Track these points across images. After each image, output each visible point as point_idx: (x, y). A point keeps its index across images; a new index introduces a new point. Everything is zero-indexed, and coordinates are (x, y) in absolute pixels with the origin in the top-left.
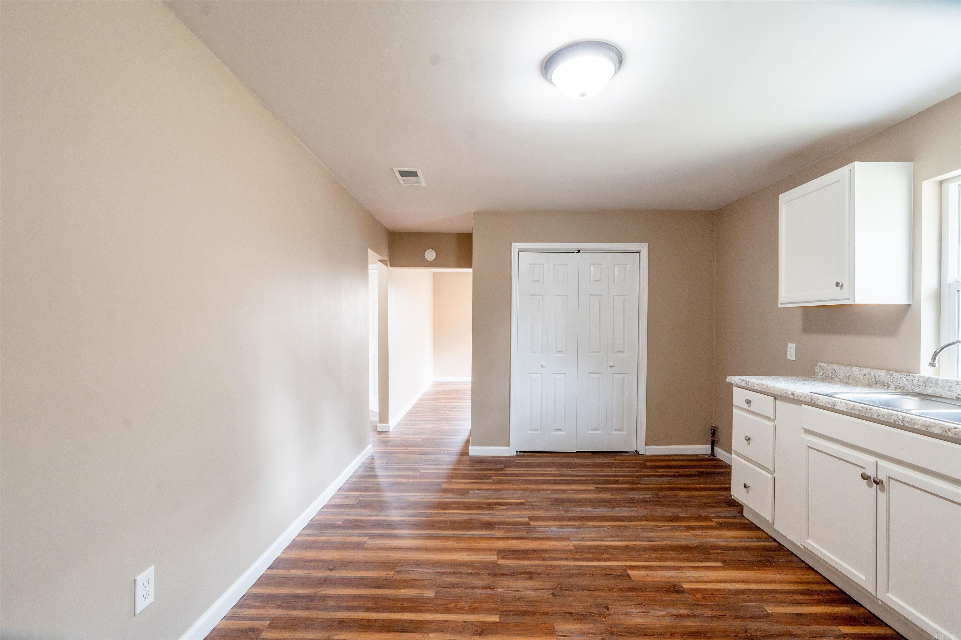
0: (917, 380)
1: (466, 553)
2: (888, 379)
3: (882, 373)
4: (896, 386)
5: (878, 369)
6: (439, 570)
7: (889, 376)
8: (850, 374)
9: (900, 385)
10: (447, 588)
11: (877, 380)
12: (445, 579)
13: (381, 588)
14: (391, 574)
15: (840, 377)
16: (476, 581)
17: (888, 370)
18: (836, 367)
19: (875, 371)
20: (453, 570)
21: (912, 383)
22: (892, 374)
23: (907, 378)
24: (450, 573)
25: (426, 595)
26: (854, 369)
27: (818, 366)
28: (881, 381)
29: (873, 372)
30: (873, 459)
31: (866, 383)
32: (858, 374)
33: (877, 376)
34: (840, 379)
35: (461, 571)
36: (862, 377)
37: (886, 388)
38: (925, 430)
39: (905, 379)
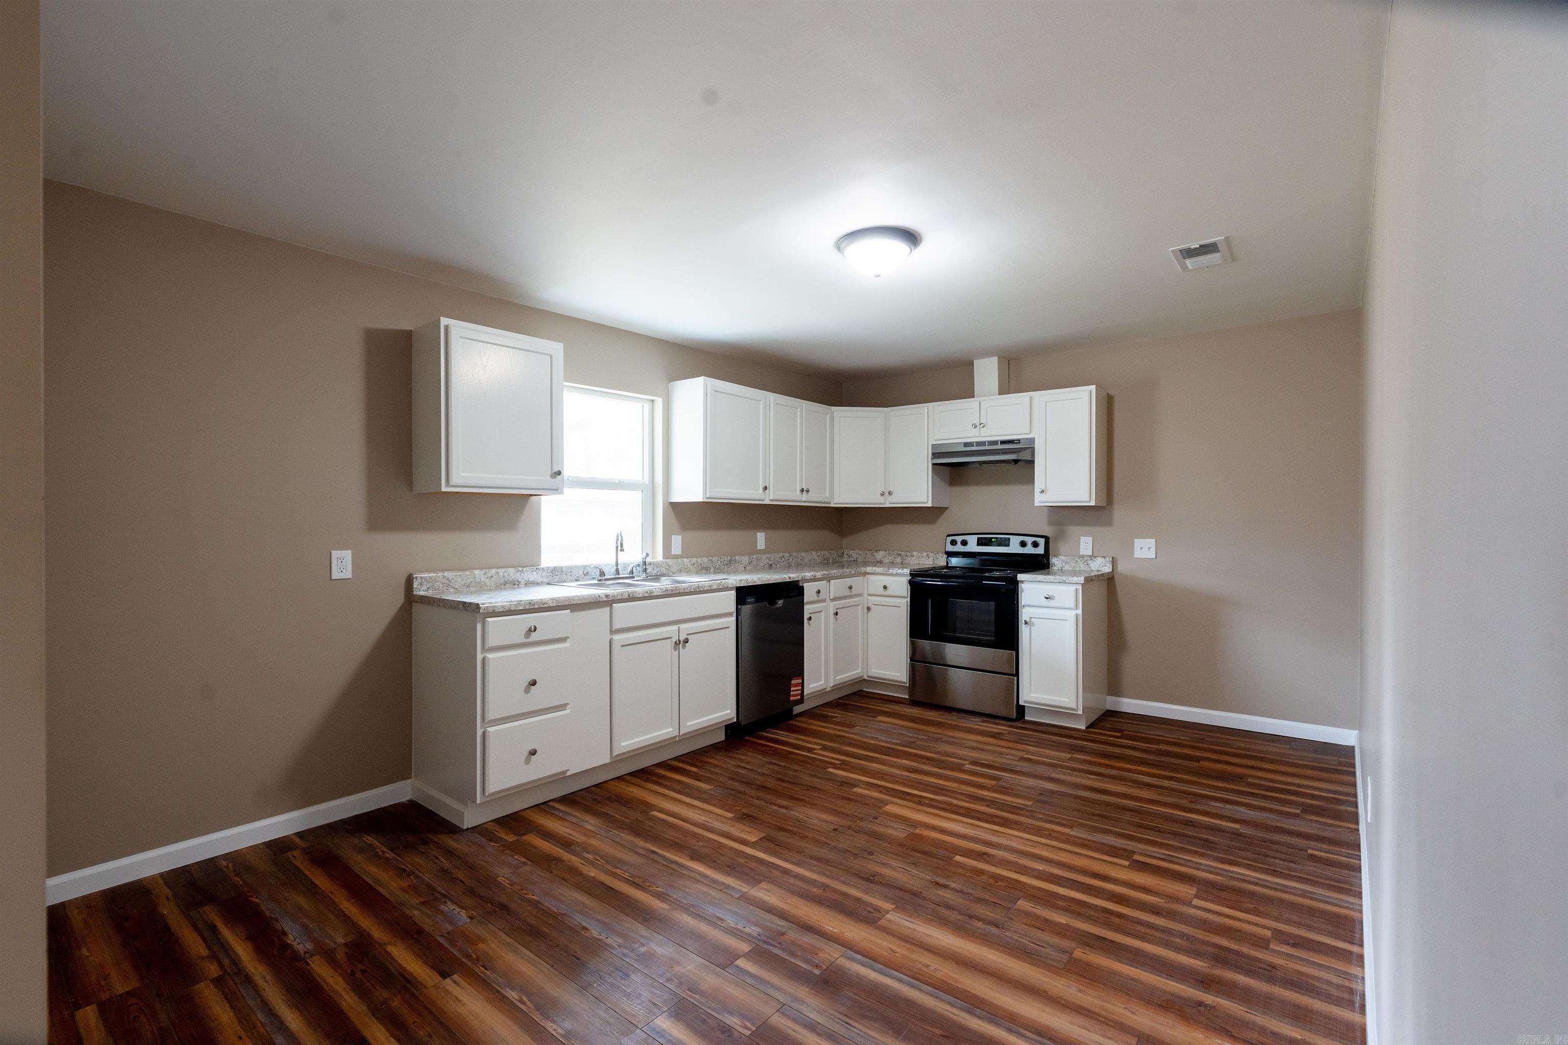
1: (929, 940)
5: (505, 567)
6: (994, 930)
10: (995, 903)
11: (506, 580)
12: (992, 915)
13: (1099, 936)
14: (1079, 953)
16: (949, 896)
17: (515, 567)
20: (971, 922)
22: (521, 571)
23: (536, 572)
24: (979, 919)
25: (1030, 905)
27: (418, 578)
28: (511, 580)
30: (675, 628)
33: (506, 576)
35: (960, 917)
39: (533, 574)
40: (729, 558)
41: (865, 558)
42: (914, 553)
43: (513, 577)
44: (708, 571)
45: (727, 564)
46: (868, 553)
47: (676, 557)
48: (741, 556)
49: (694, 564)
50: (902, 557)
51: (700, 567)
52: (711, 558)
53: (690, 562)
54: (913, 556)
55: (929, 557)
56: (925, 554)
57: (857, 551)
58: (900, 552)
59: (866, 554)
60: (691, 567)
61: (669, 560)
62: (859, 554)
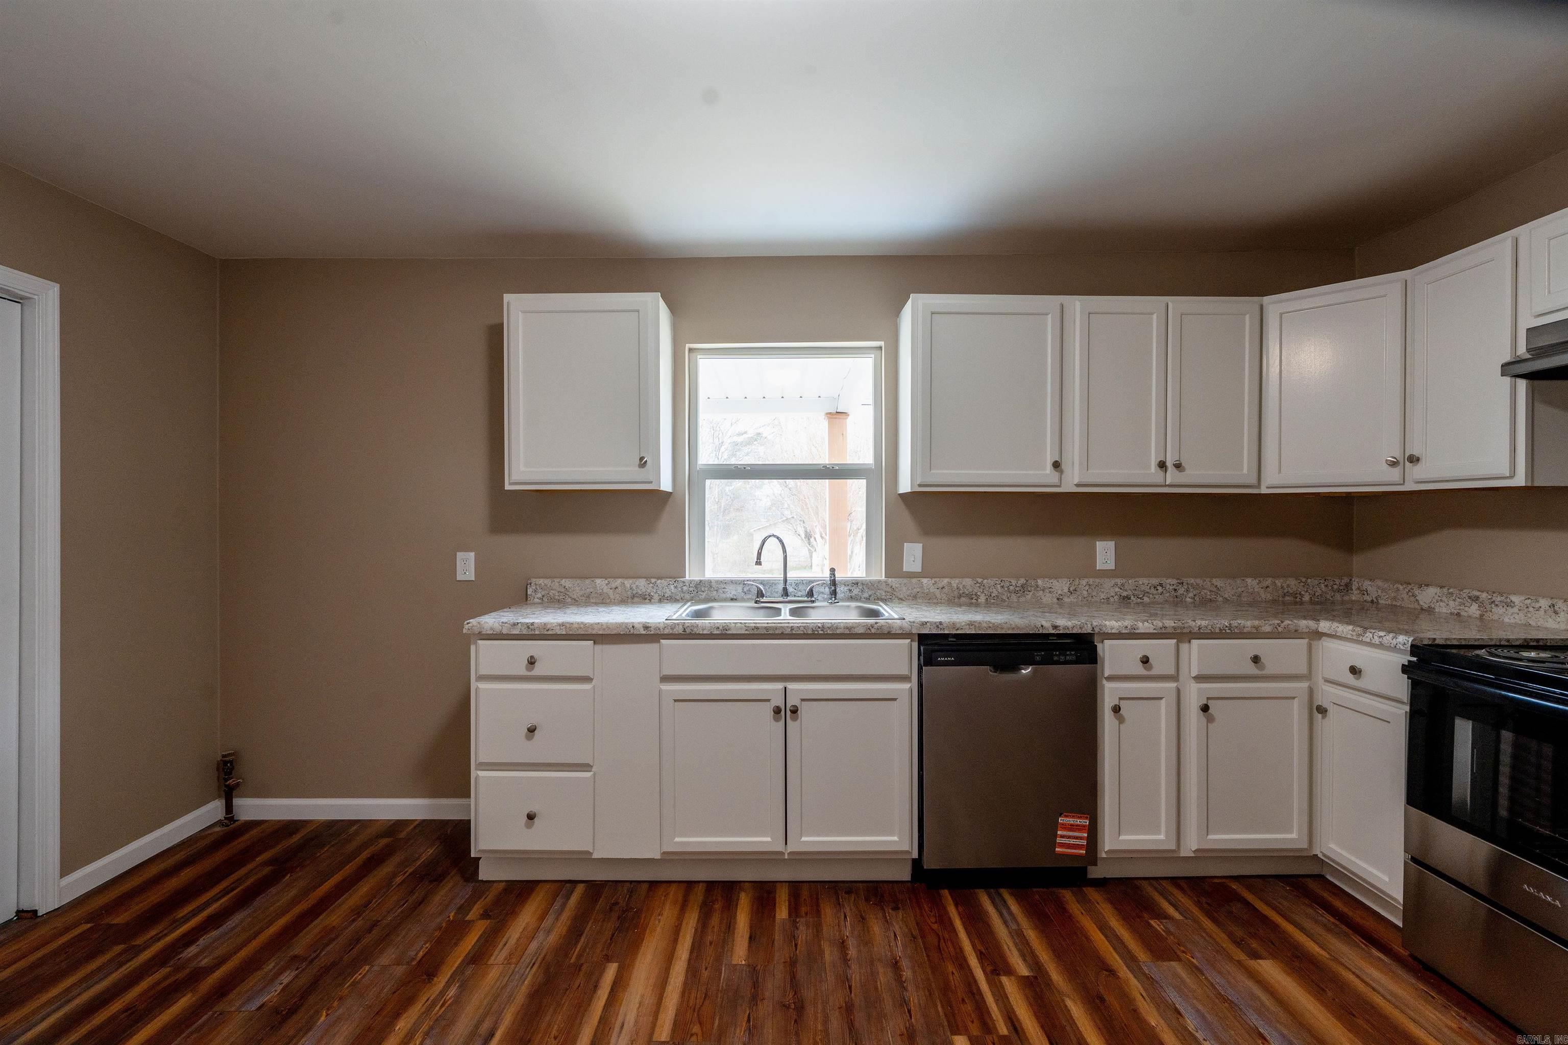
0: (688, 585)
2: (650, 589)
3: (642, 582)
4: (661, 597)
5: (634, 578)
7: (651, 585)
8: (592, 590)
9: (666, 595)
11: (634, 592)
15: (575, 597)
17: (647, 578)
18: (567, 583)
19: (631, 581)
21: (682, 589)
22: (656, 582)
23: (675, 585)
26: (598, 581)
27: (532, 584)
28: (640, 593)
29: (628, 583)
30: (779, 686)
31: (618, 600)
32: (606, 587)
33: (634, 588)
34: (575, 600)
36: (611, 593)
37: (647, 601)
38: (848, 632)
39: (672, 587)
40: (1022, 581)
41: (1395, 598)
42: (1514, 598)
43: (644, 590)
44: (974, 601)
45: (1016, 592)
46: (1401, 588)
47: (911, 575)
48: (1050, 578)
49: (943, 588)
50: (1481, 605)
51: (955, 593)
52: (980, 580)
53: (933, 584)
54: (1511, 604)
55: (1556, 613)
56: (1544, 603)
57: (1380, 583)
58: (1477, 593)
59: (1398, 590)
60: (938, 593)
61: (893, 579)
62: (1383, 590)
